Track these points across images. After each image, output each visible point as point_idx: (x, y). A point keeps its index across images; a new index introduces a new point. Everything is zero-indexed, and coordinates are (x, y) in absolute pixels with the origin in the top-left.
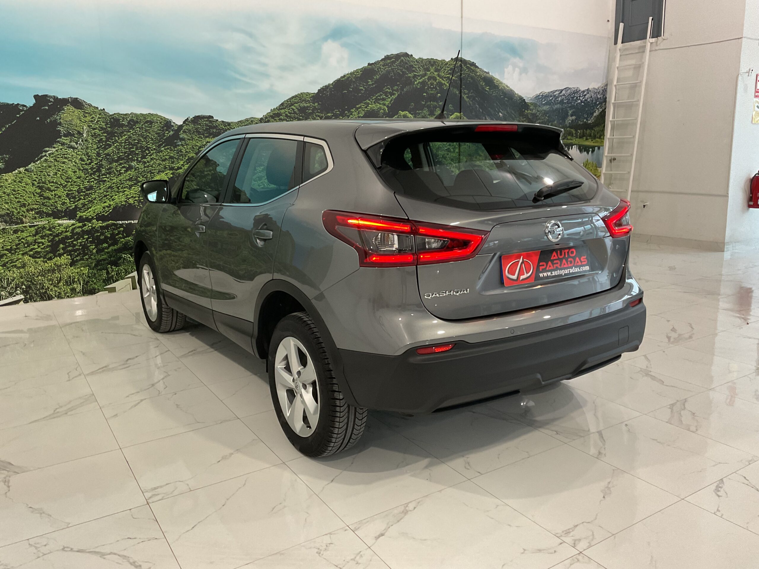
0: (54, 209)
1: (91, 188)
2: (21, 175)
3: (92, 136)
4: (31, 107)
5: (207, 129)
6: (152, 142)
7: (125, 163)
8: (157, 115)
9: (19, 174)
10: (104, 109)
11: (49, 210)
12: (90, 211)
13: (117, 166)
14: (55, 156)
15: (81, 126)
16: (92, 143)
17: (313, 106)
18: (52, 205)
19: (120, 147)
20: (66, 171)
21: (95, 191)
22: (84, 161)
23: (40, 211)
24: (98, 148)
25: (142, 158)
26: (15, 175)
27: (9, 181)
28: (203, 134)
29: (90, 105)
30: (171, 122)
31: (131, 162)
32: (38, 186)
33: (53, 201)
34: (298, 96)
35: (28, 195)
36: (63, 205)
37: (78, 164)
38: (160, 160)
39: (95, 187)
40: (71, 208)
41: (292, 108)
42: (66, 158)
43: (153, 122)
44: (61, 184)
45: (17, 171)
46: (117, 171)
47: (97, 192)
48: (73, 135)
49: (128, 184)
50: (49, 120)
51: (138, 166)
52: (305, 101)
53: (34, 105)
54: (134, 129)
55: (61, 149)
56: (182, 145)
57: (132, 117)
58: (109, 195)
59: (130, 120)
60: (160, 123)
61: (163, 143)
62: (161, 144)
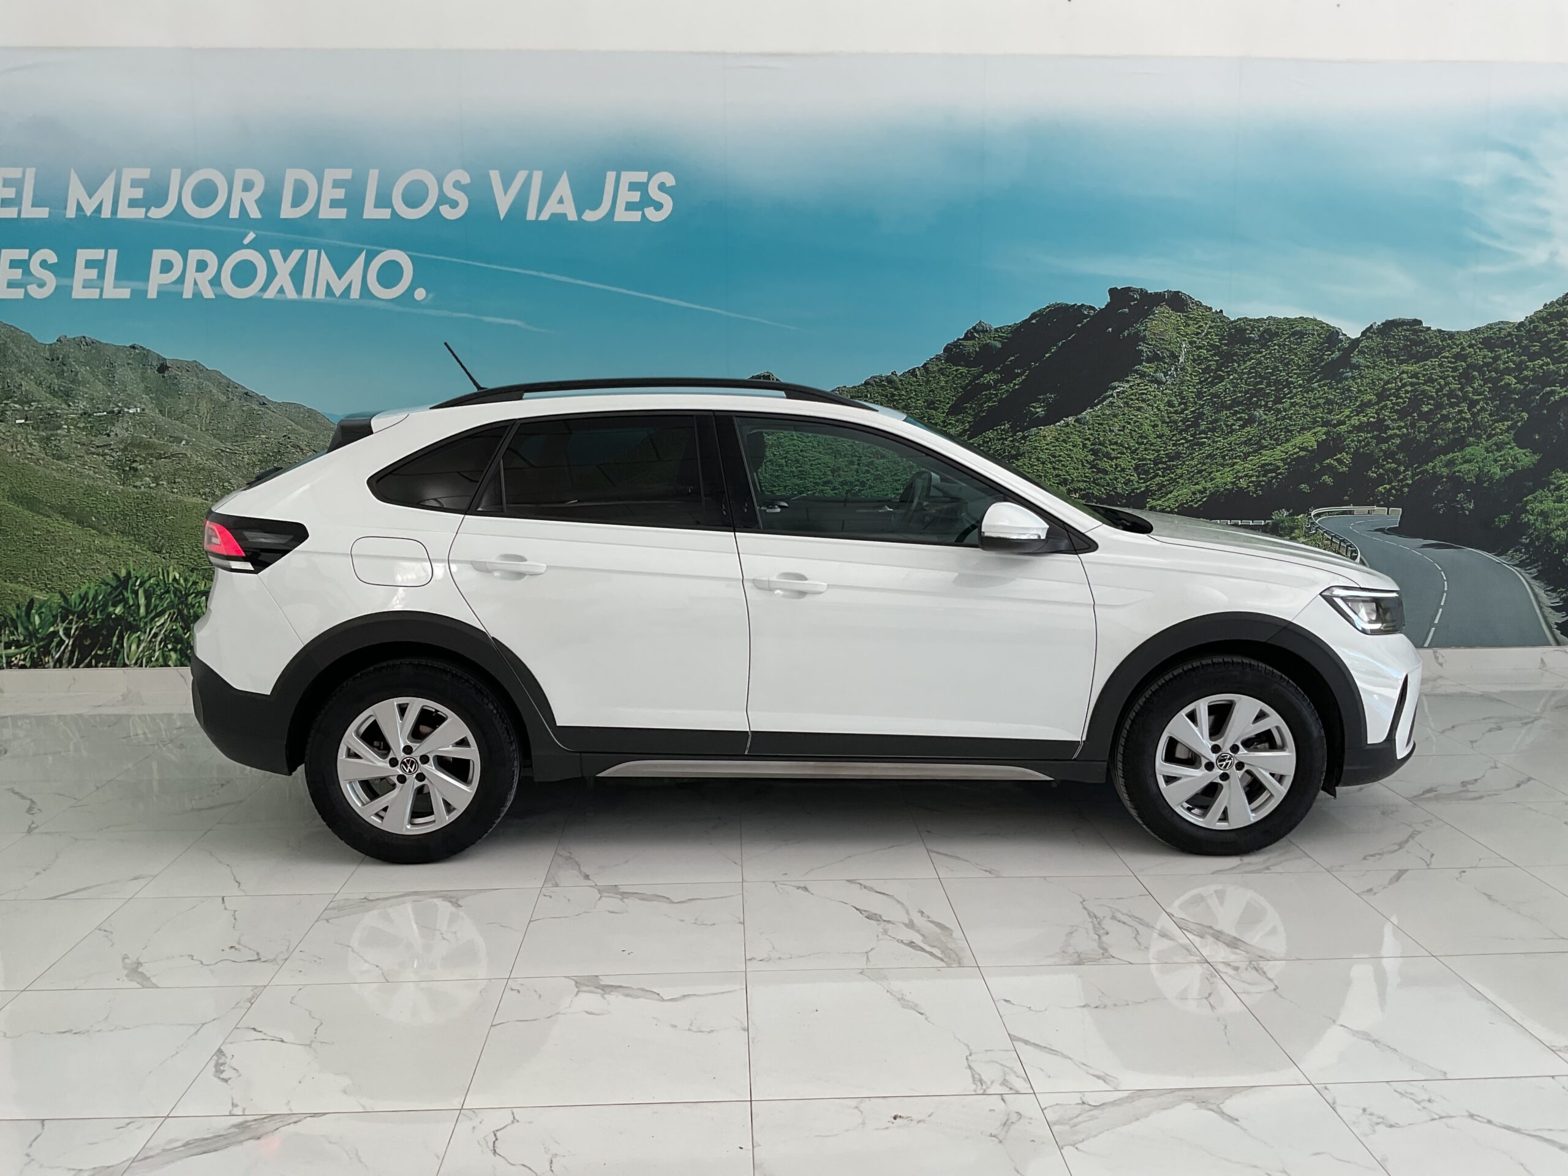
0: (1111, 491)
1: (1177, 456)
2: (1067, 430)
3: (1194, 360)
4: (1102, 310)
5: (1405, 346)
6: (1298, 371)
7: (1243, 411)
8: (1315, 320)
9: (1066, 426)
10: (1221, 311)
11: (1103, 493)
12: (1170, 498)
13: (1228, 417)
14: (1126, 398)
15: (1178, 342)
16: (1191, 374)
18: (1108, 485)
19: (1239, 381)
20: (1141, 424)
21: (1184, 462)
22: (1173, 406)
23: (1088, 493)
24: (1201, 382)
25: (1275, 402)
26: (1059, 428)
27: (1049, 439)
28: (1397, 358)
29: (1199, 304)
30: (1339, 333)
31: (1255, 410)
32: (1091, 450)
33: (1111, 477)
35: (1073, 465)
36: (1126, 484)
37: (1162, 411)
38: (1307, 407)
39: (1185, 454)
40: (1138, 491)
42: (1143, 401)
43: (1306, 334)
44: (1129, 448)
45: (1062, 422)
46: (1227, 426)
47: (1187, 463)
48: (1162, 359)
49: (1241, 452)
50: (1126, 333)
51: (1265, 417)
53: (1107, 306)
54: (1269, 347)
55: (1138, 384)
56: (1353, 378)
57: (1269, 325)
58: (1206, 469)
59: (1265, 331)
60: (1319, 335)
61: (1319, 373)
62: (1315, 376)
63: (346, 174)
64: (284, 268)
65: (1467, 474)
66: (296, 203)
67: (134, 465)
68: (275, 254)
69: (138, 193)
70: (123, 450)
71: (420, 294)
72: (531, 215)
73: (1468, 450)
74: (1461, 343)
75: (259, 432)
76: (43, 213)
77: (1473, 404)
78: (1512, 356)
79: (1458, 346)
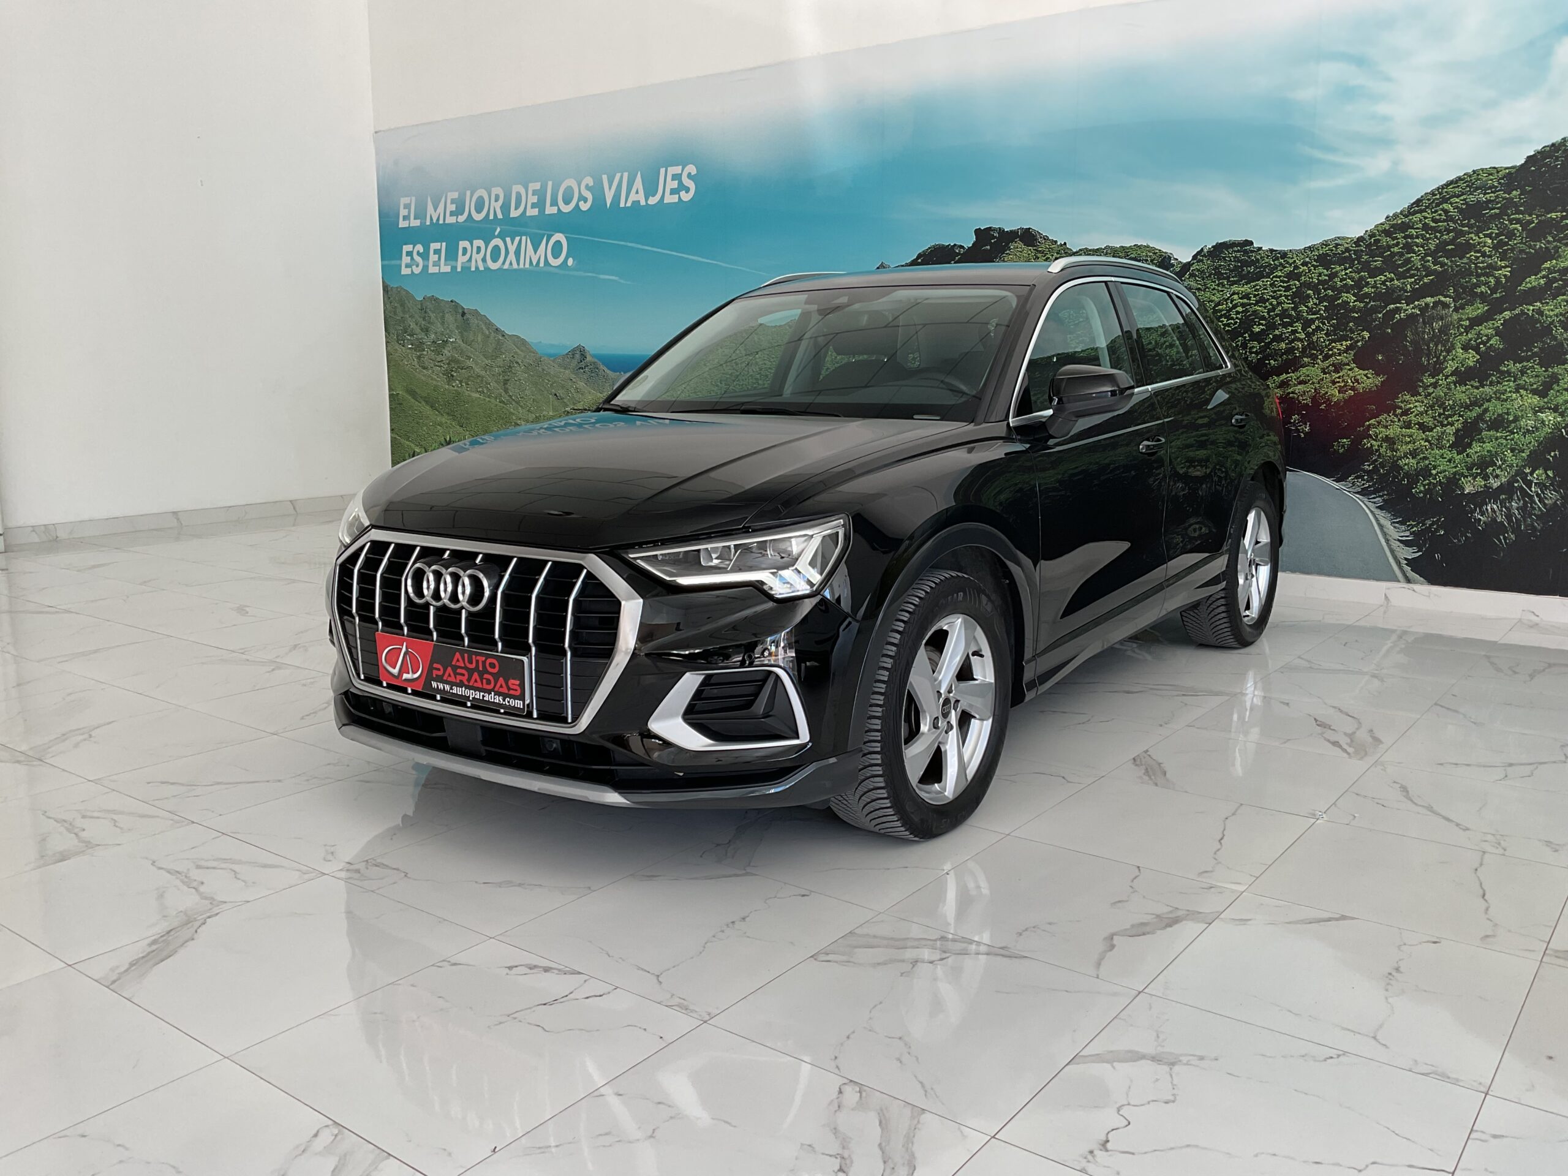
4: (969, 247)
5: (1236, 267)
8: (1148, 247)
10: (1065, 244)
17: (1504, 198)
28: (1228, 278)
29: (1046, 238)
30: (1170, 257)
34: (1462, 180)
41: (1442, 210)
52: (1484, 188)
53: (973, 244)
63: (537, 186)
64: (512, 248)
65: (1302, 396)
66: (516, 209)
67: (453, 373)
68: (508, 240)
69: (453, 207)
70: (448, 364)
71: (570, 262)
72: (622, 205)
73: (1304, 370)
74: (1295, 261)
75: (502, 353)
76: (417, 223)
77: (1307, 324)
78: (1350, 272)
79: (1291, 265)
